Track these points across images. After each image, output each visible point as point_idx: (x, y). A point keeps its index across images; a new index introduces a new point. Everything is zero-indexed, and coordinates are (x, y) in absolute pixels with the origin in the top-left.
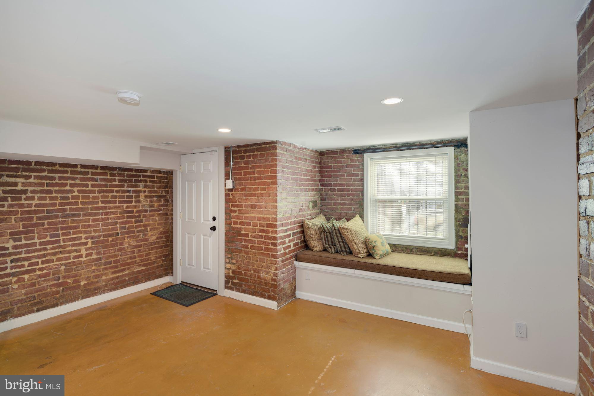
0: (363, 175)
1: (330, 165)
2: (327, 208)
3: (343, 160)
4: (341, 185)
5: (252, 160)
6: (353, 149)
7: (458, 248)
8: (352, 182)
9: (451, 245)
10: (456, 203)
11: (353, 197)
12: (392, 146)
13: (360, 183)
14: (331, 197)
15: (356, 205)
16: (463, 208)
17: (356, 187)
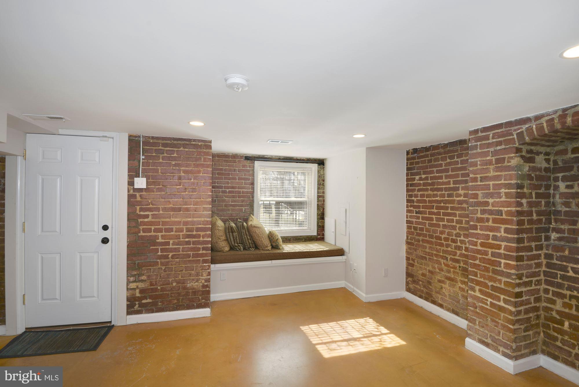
0: (253, 179)
1: (222, 167)
2: (218, 210)
3: (235, 164)
4: (233, 188)
5: (175, 156)
6: (244, 156)
7: (318, 235)
8: (242, 186)
9: (315, 233)
10: (318, 203)
11: (244, 199)
12: (277, 157)
13: (251, 186)
14: (222, 199)
15: (247, 206)
16: (321, 207)
17: (246, 190)
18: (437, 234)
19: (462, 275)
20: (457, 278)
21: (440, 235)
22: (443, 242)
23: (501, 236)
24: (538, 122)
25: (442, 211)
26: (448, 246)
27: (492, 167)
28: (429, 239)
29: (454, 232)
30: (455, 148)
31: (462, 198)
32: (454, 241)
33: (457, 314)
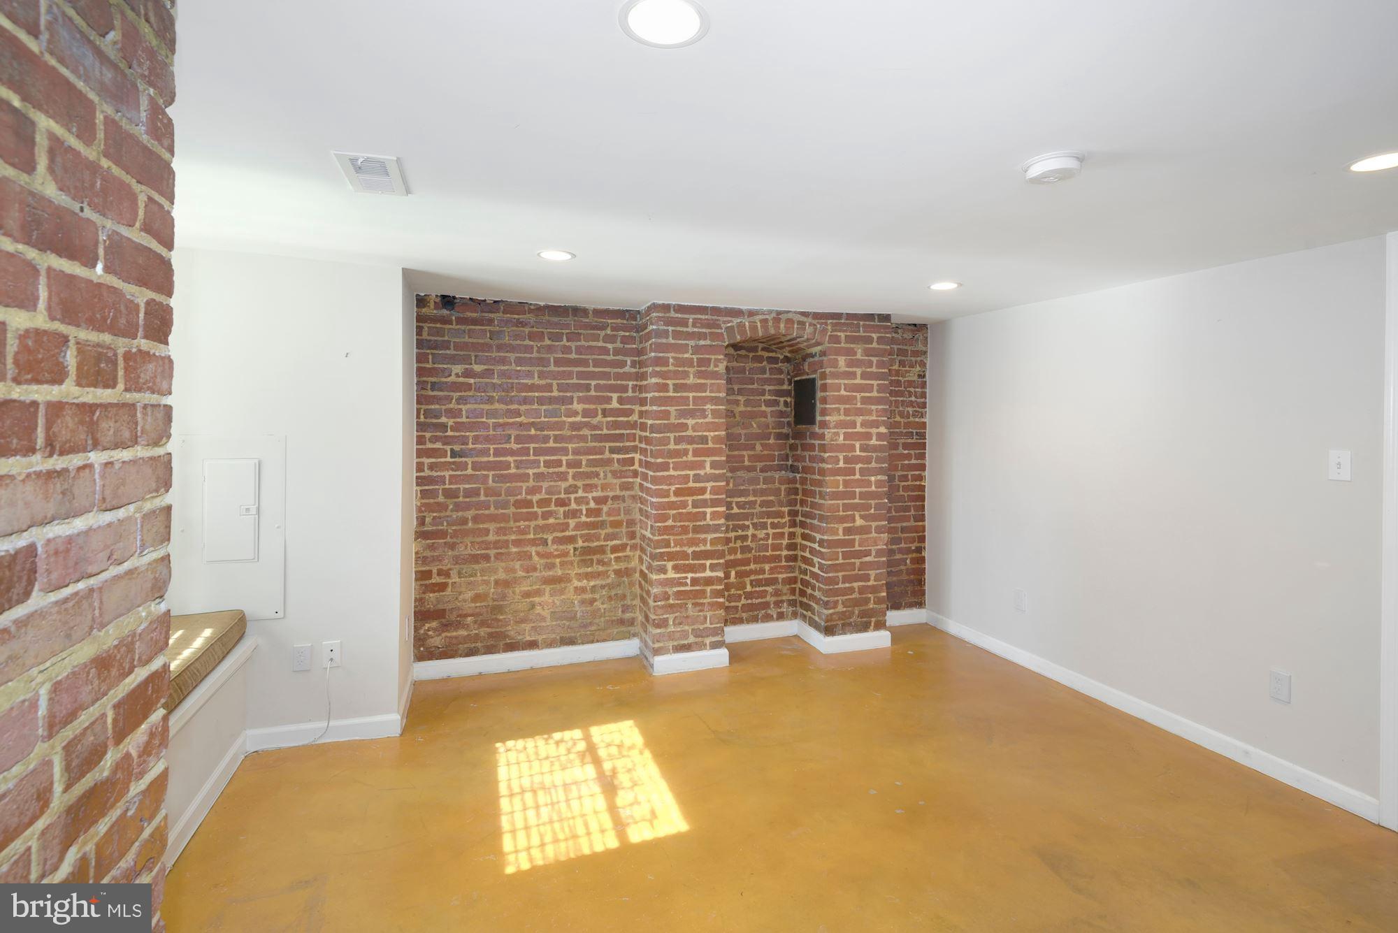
18: (519, 497)
19: (580, 563)
20: (570, 572)
21: (529, 497)
22: (535, 509)
23: (706, 473)
24: (751, 319)
25: (532, 446)
26: (546, 516)
27: (691, 370)
28: (496, 512)
29: (564, 485)
30: (563, 320)
31: (579, 419)
32: (561, 503)
33: (571, 642)
